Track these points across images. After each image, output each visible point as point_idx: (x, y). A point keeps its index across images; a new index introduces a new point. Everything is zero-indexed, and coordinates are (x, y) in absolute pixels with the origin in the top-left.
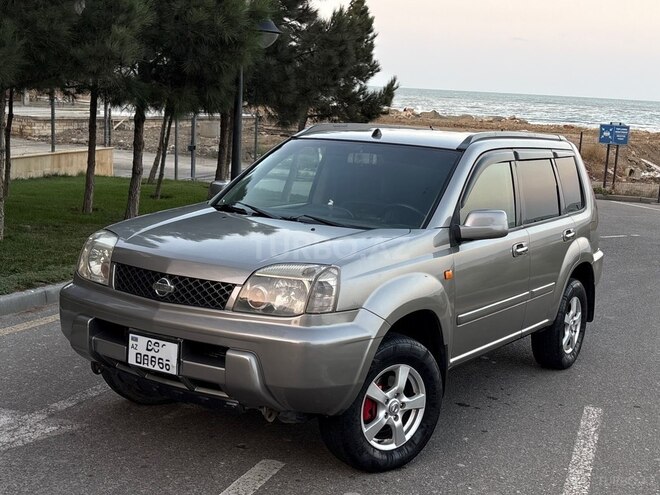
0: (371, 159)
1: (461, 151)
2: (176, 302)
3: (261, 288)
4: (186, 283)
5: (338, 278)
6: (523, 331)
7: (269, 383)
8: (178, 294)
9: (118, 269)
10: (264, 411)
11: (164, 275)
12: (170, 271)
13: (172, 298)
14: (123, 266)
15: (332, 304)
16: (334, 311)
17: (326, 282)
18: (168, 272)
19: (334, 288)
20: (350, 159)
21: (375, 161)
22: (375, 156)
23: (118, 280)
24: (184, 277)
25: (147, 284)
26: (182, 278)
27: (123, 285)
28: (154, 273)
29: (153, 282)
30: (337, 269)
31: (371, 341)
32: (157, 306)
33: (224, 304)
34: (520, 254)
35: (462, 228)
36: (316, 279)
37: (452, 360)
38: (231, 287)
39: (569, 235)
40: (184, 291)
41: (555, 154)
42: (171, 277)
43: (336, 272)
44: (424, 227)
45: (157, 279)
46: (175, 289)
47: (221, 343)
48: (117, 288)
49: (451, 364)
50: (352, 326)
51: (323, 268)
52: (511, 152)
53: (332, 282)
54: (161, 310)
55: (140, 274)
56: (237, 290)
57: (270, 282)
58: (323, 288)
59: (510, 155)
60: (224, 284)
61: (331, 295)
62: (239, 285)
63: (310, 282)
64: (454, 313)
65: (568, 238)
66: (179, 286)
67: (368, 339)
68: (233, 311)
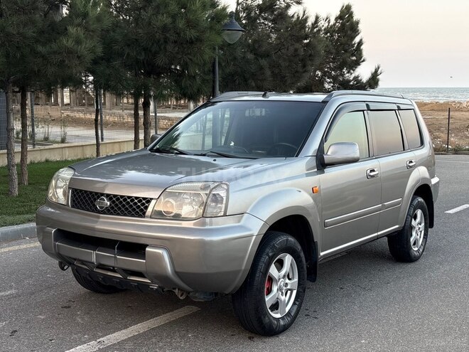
0: (261, 112)
1: (325, 102)
2: (111, 214)
3: (170, 200)
4: (118, 199)
5: (228, 191)
6: (379, 233)
7: (178, 270)
8: (113, 208)
9: (73, 193)
10: (176, 291)
11: (102, 194)
12: (107, 192)
13: (108, 211)
14: (76, 190)
15: (223, 210)
16: (225, 215)
17: (218, 194)
18: (105, 192)
19: (225, 198)
20: (247, 113)
21: (263, 113)
22: (264, 110)
23: (73, 201)
24: (117, 195)
25: (92, 202)
26: (115, 196)
27: (76, 204)
28: (96, 193)
29: (95, 200)
30: (227, 185)
31: (254, 237)
32: (99, 217)
33: (144, 213)
34: (372, 176)
35: (325, 156)
36: (210, 193)
37: (322, 254)
38: (149, 201)
39: (411, 164)
40: (117, 205)
41: (398, 107)
42: (108, 196)
43: (225, 187)
44: (297, 156)
45: (99, 197)
46: (111, 205)
47: (142, 241)
48: (73, 206)
49: (322, 257)
50: (239, 226)
51: (216, 184)
52: (364, 104)
53: (223, 193)
54: (101, 220)
55: (88, 195)
56: (153, 202)
57: (177, 197)
58: (217, 199)
59: (363, 106)
60: (144, 199)
61: (222, 203)
62: (155, 199)
63: (206, 194)
64: (321, 219)
65: (411, 167)
66: (114, 202)
67: (252, 236)
68: (151, 217)
